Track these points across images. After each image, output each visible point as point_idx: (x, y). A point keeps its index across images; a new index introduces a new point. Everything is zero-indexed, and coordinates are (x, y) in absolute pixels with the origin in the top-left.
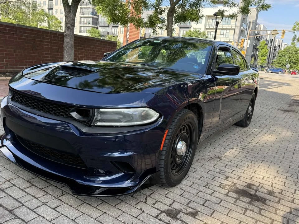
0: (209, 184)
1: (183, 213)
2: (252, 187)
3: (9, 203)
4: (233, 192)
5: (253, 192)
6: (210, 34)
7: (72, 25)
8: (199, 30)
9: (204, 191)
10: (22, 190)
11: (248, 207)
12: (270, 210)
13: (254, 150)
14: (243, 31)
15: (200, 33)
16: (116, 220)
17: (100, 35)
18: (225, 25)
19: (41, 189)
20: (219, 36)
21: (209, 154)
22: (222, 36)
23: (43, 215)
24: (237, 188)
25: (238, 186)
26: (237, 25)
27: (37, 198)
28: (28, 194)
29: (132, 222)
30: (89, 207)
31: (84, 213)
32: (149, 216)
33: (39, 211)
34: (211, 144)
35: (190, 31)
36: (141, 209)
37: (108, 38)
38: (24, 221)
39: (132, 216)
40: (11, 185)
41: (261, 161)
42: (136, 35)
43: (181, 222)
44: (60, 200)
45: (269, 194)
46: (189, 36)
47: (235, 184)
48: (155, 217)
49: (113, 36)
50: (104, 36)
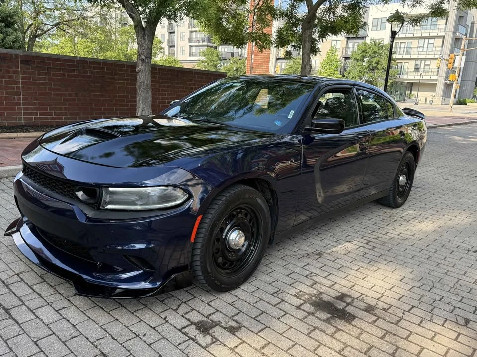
0: (280, 291)
1: (221, 327)
2: (346, 299)
3: (9, 301)
4: (310, 304)
5: (341, 306)
6: (400, 48)
7: (146, 57)
8: (380, 40)
9: (267, 300)
10: (30, 287)
11: (319, 326)
12: (351, 333)
13: (387, 244)
14: (459, 38)
15: (382, 47)
16: (126, 329)
17: (219, 58)
18: (426, 31)
19: (53, 287)
20: (416, 49)
21: (307, 249)
22: (421, 49)
23: (41, 317)
24: (321, 299)
25: (324, 296)
26: (448, 29)
27: (42, 297)
28: (35, 291)
29: (145, 333)
30: (101, 311)
31: (90, 319)
32: (172, 327)
33: (39, 313)
34: (319, 233)
35: (365, 44)
36: (165, 319)
37: (231, 62)
38: (17, 322)
39: (149, 325)
40: (19, 280)
41: (385, 262)
43: (211, 337)
44: (69, 301)
45: (365, 311)
46: (363, 51)
47: (321, 293)
48: (179, 330)
49: (240, 59)
50: (225, 59)
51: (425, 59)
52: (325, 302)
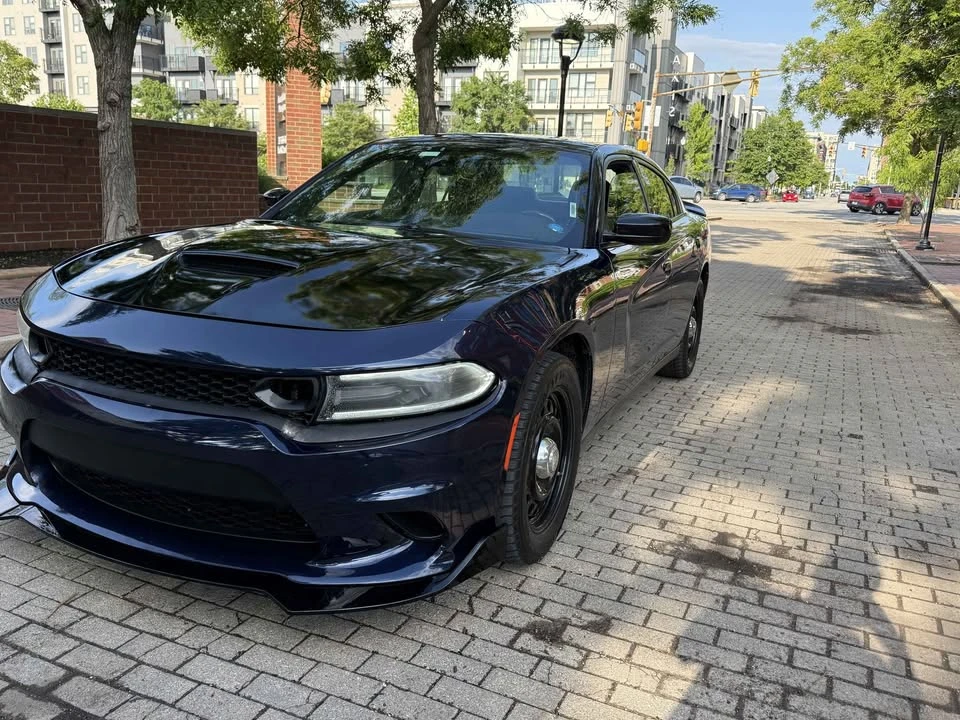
0: (622, 546)
1: (574, 626)
2: (732, 541)
3: (98, 663)
4: (687, 560)
5: (735, 554)
6: (539, 90)
7: (122, 97)
8: (502, 74)
9: (613, 565)
10: (119, 623)
11: (729, 593)
12: (783, 594)
13: (718, 441)
14: (636, 74)
15: (506, 87)
16: (410, 665)
17: (175, 103)
18: (580, 59)
19: (174, 615)
21: (603, 465)
22: (574, 93)
23: (208, 681)
24: (694, 548)
25: (695, 542)
26: (616, 57)
27: (173, 640)
28: (141, 632)
29: (452, 665)
30: (327, 643)
31: (318, 662)
33: (192, 671)
34: (602, 437)
35: (475, 80)
36: (465, 632)
37: (202, 110)
38: (162, 702)
39: (447, 650)
40: (80, 615)
41: (741, 471)
42: (308, 102)
43: (575, 649)
44: (238, 636)
45: (775, 555)
46: (474, 95)
47: (687, 538)
48: (507, 647)
49: (222, 105)
50: (187, 105)
51: (584, 112)
52: (704, 551)
